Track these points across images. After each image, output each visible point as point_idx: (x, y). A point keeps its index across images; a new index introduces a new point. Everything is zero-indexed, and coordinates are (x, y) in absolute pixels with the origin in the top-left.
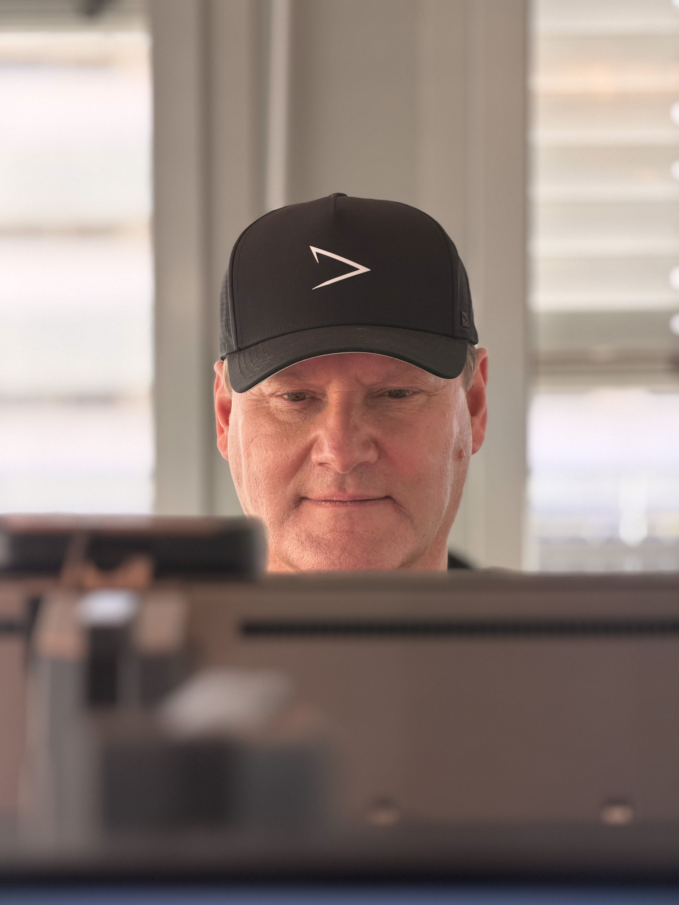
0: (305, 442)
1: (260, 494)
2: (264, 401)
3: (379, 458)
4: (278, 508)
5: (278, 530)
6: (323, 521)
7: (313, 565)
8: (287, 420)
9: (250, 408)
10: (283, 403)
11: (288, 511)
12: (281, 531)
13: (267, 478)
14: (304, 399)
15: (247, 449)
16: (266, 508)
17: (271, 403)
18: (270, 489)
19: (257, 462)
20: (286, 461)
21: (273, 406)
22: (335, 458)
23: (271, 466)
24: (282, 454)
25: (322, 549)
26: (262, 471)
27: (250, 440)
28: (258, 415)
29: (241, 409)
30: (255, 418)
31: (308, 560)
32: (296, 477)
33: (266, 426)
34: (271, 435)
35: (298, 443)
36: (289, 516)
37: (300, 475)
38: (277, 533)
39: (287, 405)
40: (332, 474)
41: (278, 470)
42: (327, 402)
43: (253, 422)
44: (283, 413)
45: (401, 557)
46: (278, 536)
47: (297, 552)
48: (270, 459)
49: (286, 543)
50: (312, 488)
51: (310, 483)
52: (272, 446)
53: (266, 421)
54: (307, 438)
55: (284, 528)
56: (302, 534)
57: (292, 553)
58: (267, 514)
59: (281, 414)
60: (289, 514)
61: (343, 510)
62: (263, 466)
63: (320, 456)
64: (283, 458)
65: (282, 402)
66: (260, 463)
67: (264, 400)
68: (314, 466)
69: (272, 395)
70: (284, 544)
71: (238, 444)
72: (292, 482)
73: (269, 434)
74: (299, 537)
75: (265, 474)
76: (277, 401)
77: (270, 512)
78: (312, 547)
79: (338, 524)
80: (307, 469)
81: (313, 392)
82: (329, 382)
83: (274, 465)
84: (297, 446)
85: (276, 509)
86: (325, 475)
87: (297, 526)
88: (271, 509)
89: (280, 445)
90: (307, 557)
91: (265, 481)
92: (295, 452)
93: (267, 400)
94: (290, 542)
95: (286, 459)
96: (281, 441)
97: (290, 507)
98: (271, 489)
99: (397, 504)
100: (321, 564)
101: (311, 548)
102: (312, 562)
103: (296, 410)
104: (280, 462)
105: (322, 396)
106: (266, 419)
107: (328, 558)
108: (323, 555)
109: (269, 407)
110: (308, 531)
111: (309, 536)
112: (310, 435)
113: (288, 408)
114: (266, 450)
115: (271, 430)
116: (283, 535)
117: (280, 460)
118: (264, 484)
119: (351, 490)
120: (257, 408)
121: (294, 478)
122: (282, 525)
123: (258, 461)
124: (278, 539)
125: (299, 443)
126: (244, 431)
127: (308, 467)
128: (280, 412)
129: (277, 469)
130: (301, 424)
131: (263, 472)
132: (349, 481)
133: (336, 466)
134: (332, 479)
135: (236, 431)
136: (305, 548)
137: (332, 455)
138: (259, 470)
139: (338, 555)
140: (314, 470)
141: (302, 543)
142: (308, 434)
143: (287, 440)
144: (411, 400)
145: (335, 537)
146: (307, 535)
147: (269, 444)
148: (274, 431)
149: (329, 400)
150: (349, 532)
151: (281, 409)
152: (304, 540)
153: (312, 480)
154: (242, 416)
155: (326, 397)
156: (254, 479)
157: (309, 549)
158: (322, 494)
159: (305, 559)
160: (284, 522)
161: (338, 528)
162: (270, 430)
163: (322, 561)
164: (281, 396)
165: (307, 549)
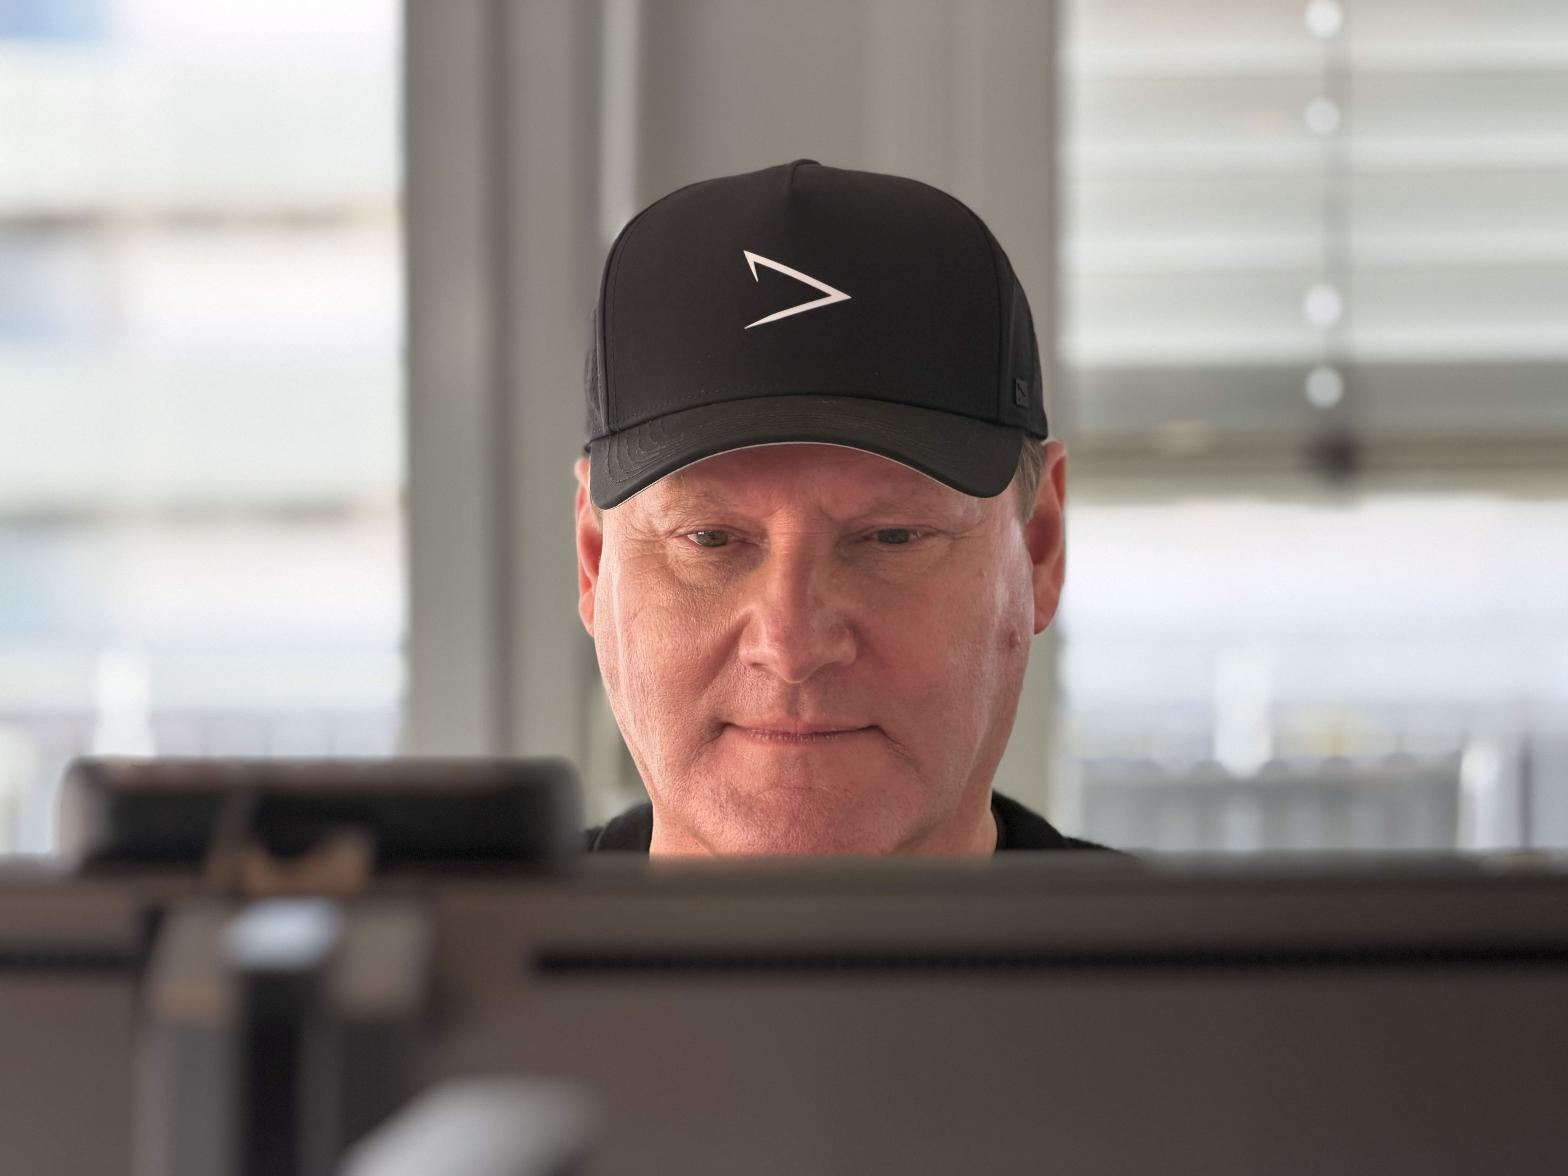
0: (727, 624)
1: (649, 712)
2: (656, 544)
3: (859, 657)
4: (681, 740)
5: (679, 778)
6: (757, 768)
7: (739, 847)
8: (696, 583)
9: (631, 556)
10: (689, 551)
11: (699, 745)
12: (685, 782)
13: (663, 686)
14: (724, 544)
15: (627, 631)
16: (659, 738)
17: (668, 549)
18: (668, 706)
19: (645, 656)
20: (695, 657)
21: (671, 555)
22: (778, 656)
23: (668, 665)
24: (687, 645)
25: (756, 818)
26: (653, 673)
27: (632, 615)
28: (645, 569)
29: (616, 556)
30: (639, 575)
31: (730, 838)
32: (713, 688)
33: (658, 591)
34: (667, 609)
35: (715, 626)
36: (699, 755)
37: (718, 683)
38: (677, 783)
39: (695, 554)
40: (776, 684)
41: (681, 673)
42: (768, 551)
43: (635, 581)
44: (689, 569)
45: (897, 833)
46: (680, 790)
47: (712, 821)
48: (666, 652)
49: (694, 803)
50: (741, 709)
51: (736, 700)
52: (670, 629)
53: (659, 582)
54: (731, 616)
55: (691, 776)
56: (721, 789)
57: (703, 823)
58: (662, 748)
59: (685, 570)
60: (699, 751)
61: (793, 751)
62: (655, 663)
63: (752, 652)
64: (689, 652)
65: (688, 549)
66: (650, 657)
67: (656, 541)
68: (745, 669)
69: (671, 533)
70: (689, 804)
71: (611, 616)
72: (705, 696)
73: (665, 605)
74: (716, 796)
75: (659, 679)
76: (678, 546)
77: (666, 745)
78: (739, 814)
79: (785, 774)
80: (732, 674)
81: (741, 531)
82: (771, 513)
83: (674, 663)
84: (714, 631)
85: (677, 740)
86: (764, 687)
87: (713, 775)
88: (668, 741)
89: (684, 628)
90: (728, 832)
91: (658, 690)
92: (711, 642)
93: (663, 543)
94: (700, 802)
95: (694, 653)
96: (685, 620)
97: (702, 738)
98: (670, 705)
99: (889, 738)
100: (753, 845)
101: (736, 815)
102: (738, 843)
103: (711, 563)
104: (684, 659)
105: (759, 538)
106: (658, 578)
107: (765, 834)
108: (758, 829)
109: (665, 556)
110: (732, 785)
111: (732, 794)
112: (735, 612)
113: (698, 560)
114: (658, 636)
115: (667, 599)
116: (688, 787)
117: (683, 655)
118: (656, 694)
119: (808, 715)
120: (643, 556)
121: (709, 688)
122: (687, 770)
123: (646, 654)
124: (679, 795)
125: (717, 626)
126: (621, 597)
127: (733, 670)
128: (684, 568)
129: (679, 672)
130: (721, 589)
131: (655, 674)
132: (806, 698)
133: (780, 671)
134: (775, 693)
135: (609, 592)
136: (726, 815)
137: (774, 651)
138: (648, 671)
139: (783, 829)
140: (744, 675)
141: (720, 806)
142: (732, 609)
143: (697, 620)
144: (920, 548)
145: (779, 797)
146: (729, 792)
147: (665, 624)
148: (672, 601)
149: (772, 547)
150: (803, 789)
151: (685, 562)
152: (724, 801)
153: (741, 694)
154: (618, 568)
155: (766, 541)
156: (639, 684)
157: (732, 818)
158: (758, 720)
159: (726, 836)
160: (691, 765)
161: (784, 781)
162: (665, 598)
163: (754, 841)
164: (684, 536)
165: (729, 817)
